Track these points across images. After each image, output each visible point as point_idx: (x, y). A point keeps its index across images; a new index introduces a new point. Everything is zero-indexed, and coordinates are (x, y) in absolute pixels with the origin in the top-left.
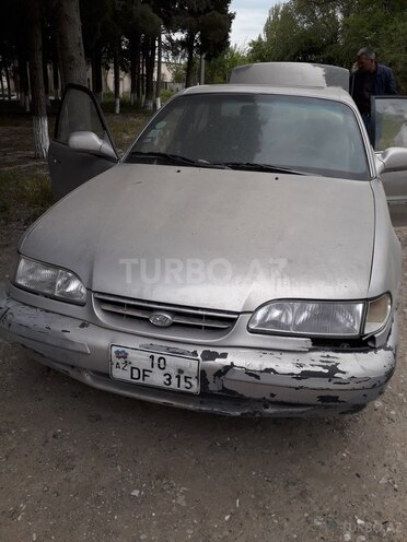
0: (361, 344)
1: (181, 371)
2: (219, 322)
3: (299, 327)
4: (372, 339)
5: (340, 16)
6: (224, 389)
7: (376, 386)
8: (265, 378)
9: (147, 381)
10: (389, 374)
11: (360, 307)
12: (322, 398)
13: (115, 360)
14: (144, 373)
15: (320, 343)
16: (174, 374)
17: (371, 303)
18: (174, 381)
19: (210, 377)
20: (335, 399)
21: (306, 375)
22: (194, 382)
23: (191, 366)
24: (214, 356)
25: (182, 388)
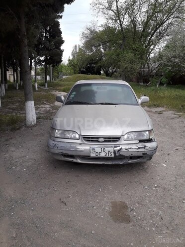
0: (149, 141)
1: (109, 151)
2: (116, 139)
3: (135, 138)
4: (152, 140)
5: (102, 50)
6: (120, 155)
7: (155, 150)
8: (130, 150)
9: (100, 156)
10: (157, 147)
11: (147, 132)
12: (143, 154)
13: (91, 151)
14: (99, 154)
15: (141, 141)
16: (107, 152)
17: (150, 131)
18: (107, 154)
19: (116, 152)
20: (146, 154)
21: (139, 148)
22: (113, 154)
23: (112, 150)
24: (117, 147)
25: (110, 156)
